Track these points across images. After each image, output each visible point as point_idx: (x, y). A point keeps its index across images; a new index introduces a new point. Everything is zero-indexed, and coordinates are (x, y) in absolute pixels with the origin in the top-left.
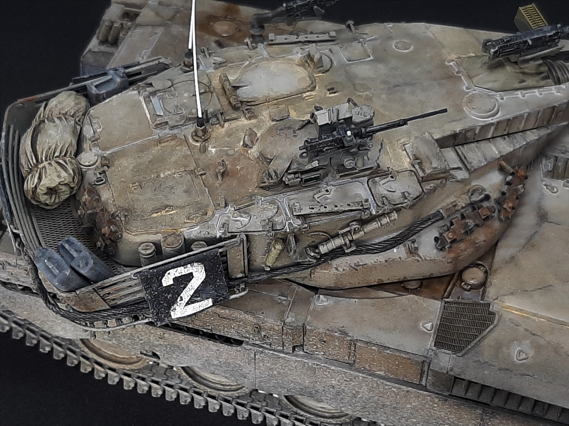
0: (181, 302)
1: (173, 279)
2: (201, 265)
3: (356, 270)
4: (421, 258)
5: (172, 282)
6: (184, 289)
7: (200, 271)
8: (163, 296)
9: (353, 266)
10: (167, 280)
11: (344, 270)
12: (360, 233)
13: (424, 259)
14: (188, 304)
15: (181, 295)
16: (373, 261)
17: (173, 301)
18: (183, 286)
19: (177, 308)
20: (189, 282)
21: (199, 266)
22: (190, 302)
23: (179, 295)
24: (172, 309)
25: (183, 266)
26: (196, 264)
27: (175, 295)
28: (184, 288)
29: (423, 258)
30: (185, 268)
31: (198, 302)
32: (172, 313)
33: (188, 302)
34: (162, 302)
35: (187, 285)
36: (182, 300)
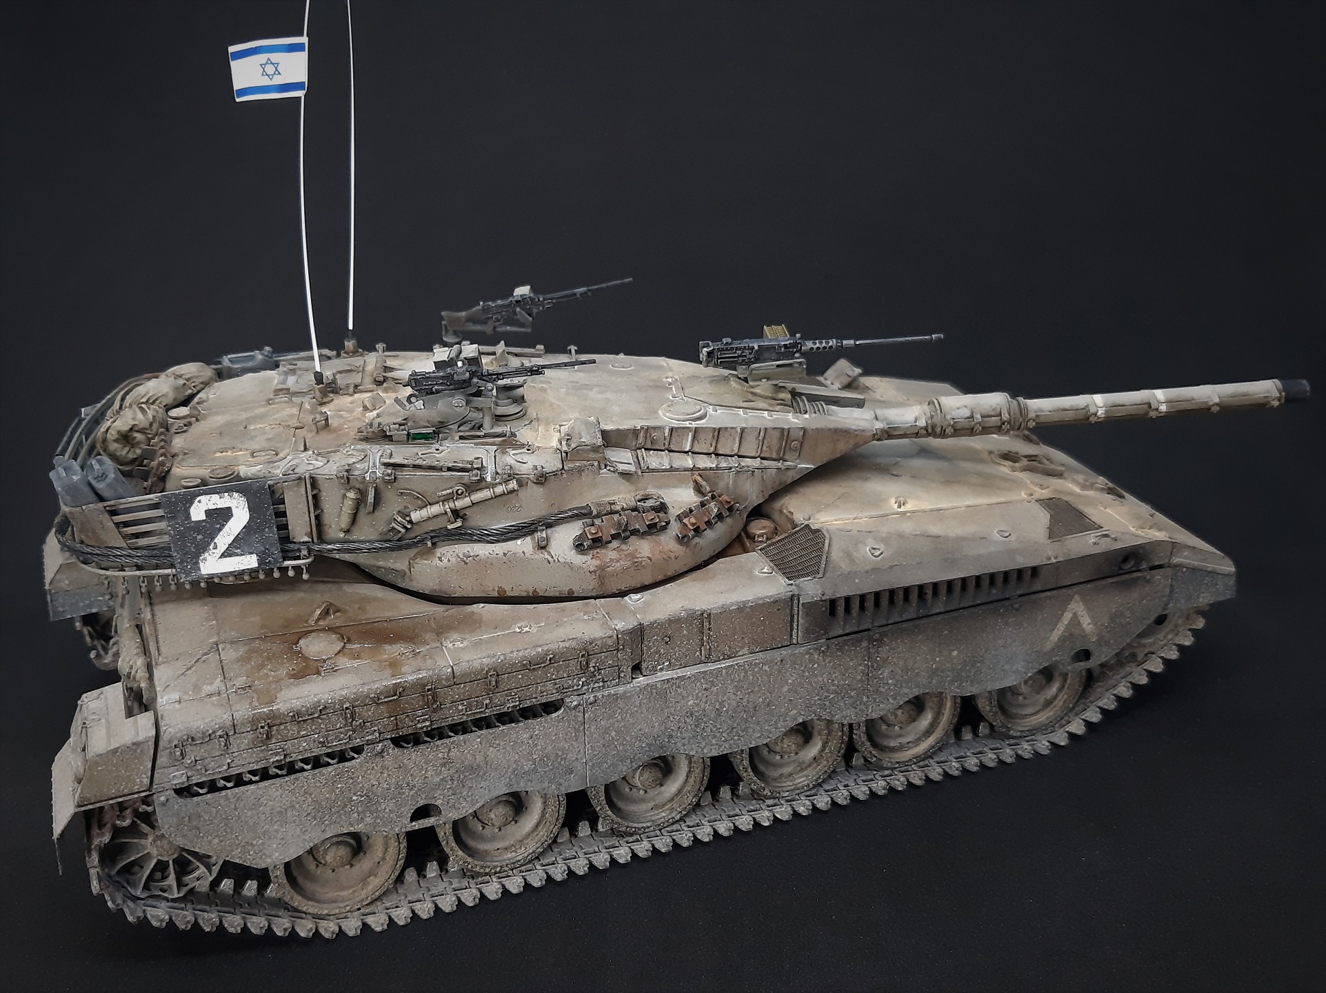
0: (214, 551)
1: (206, 511)
2: (243, 499)
3: (466, 563)
4: (552, 557)
5: (204, 517)
6: (219, 532)
7: (242, 507)
8: (191, 535)
9: (461, 556)
10: (197, 512)
11: (449, 561)
12: (465, 499)
13: (556, 560)
14: (223, 556)
15: (216, 540)
16: (487, 553)
17: (203, 547)
18: (218, 526)
19: (209, 558)
20: (227, 523)
21: (240, 499)
22: (226, 554)
23: (213, 539)
24: (201, 558)
25: (218, 493)
26: (236, 495)
27: (208, 538)
28: (220, 530)
29: (555, 558)
30: (220, 498)
31: (238, 555)
32: (201, 565)
33: (224, 552)
34: (189, 545)
35: (224, 526)
36: (215, 548)
